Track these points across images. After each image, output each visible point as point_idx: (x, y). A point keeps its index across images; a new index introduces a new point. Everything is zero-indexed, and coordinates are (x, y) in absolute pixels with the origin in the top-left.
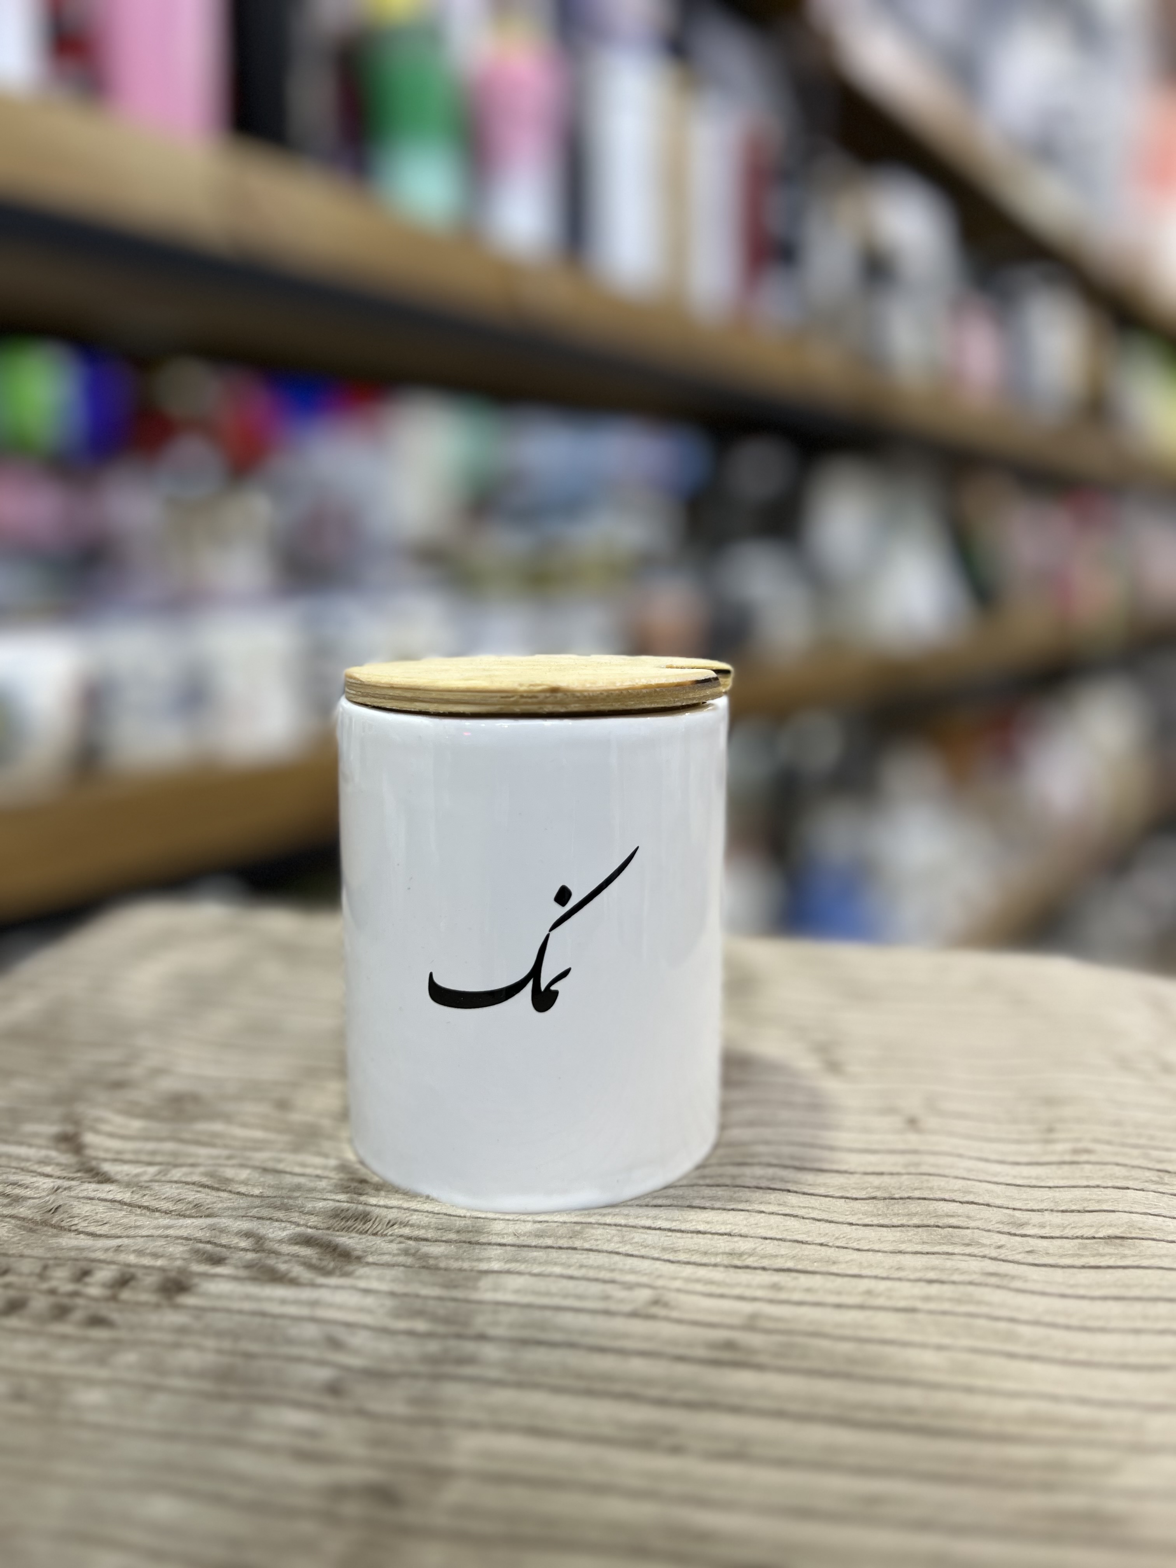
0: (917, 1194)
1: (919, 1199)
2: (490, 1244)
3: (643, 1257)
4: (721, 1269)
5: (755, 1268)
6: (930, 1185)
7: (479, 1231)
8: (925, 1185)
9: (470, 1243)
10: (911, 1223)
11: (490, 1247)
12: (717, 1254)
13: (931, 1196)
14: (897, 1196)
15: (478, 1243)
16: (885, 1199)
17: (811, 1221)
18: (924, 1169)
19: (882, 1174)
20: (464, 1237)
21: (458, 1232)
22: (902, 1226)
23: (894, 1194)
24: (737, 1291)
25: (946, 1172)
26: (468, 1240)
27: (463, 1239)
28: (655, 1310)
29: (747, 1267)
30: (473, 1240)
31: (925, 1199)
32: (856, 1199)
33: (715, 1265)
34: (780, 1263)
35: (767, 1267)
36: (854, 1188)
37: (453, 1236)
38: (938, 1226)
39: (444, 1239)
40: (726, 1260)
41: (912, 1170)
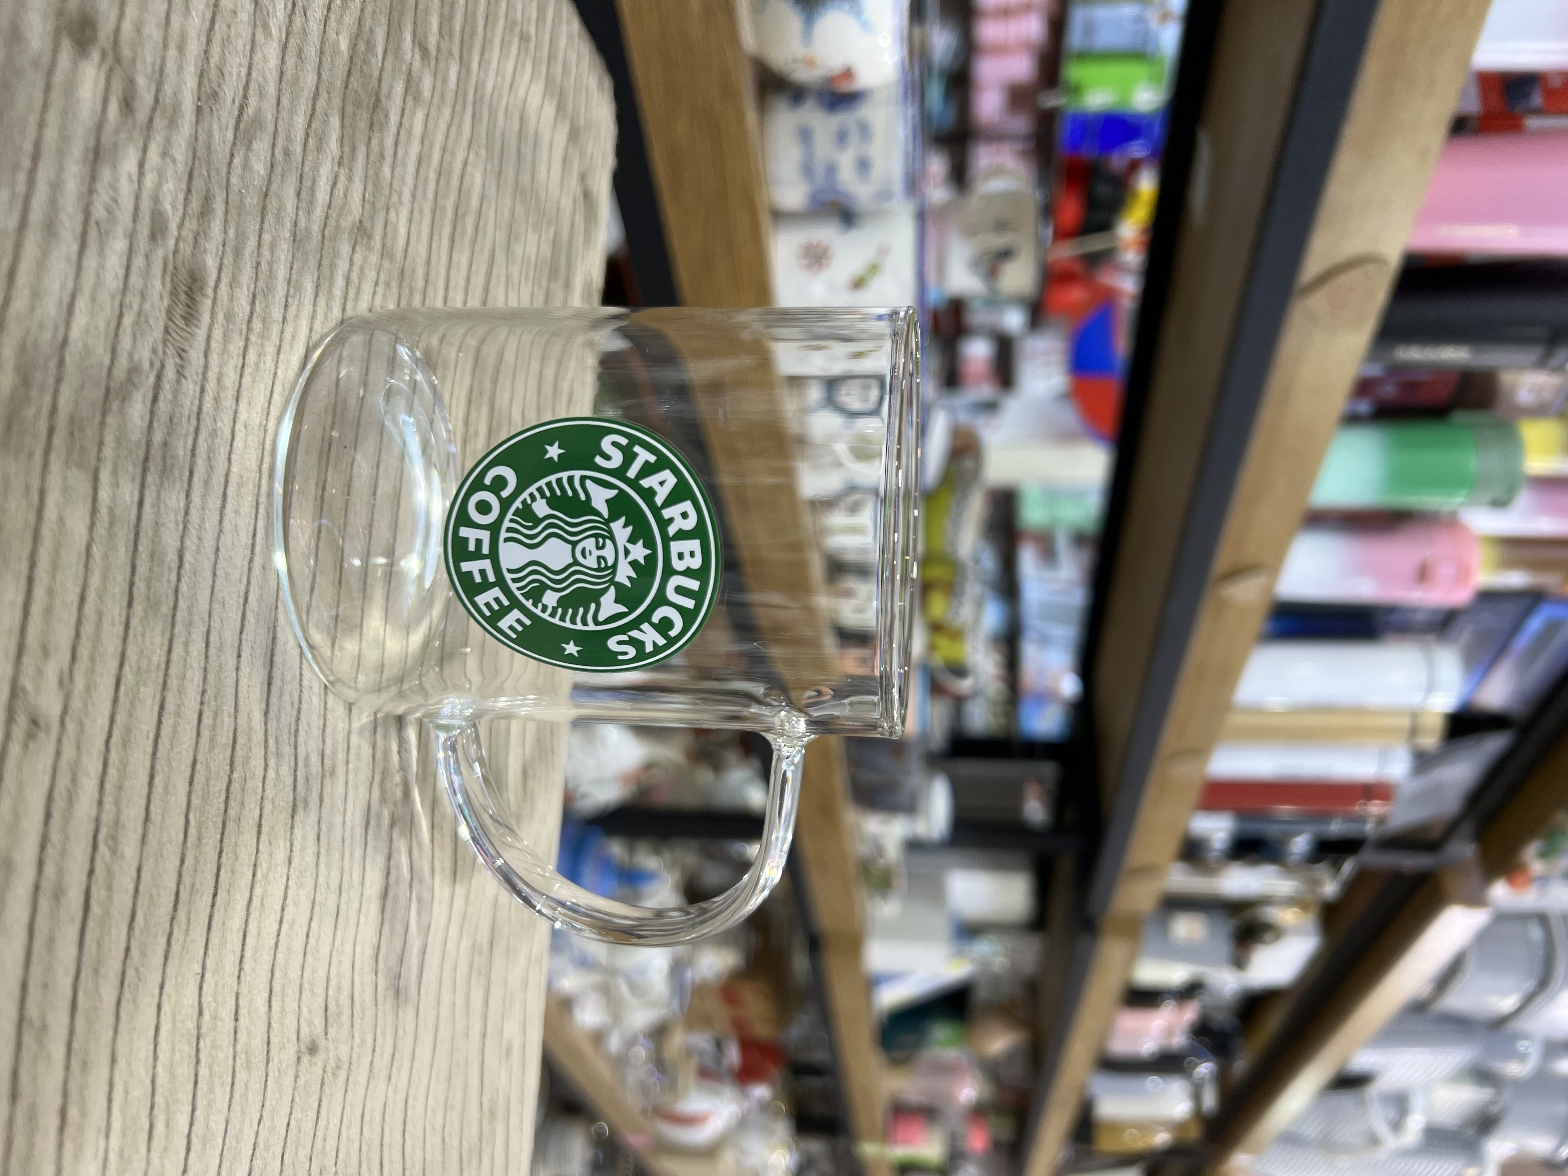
0: (203, 1072)
1: (196, 1075)
2: (143, 486)
3: (115, 700)
4: (94, 813)
5: (92, 860)
6: (217, 1088)
7: (165, 472)
8: (217, 1082)
9: (146, 460)
10: (160, 1069)
11: (137, 487)
12: (117, 803)
13: (199, 1093)
14: (202, 1044)
15: (145, 471)
16: (199, 1027)
17: (168, 930)
18: (241, 1075)
19: (236, 1020)
20: (156, 453)
21: (165, 444)
22: (156, 1058)
23: (204, 1041)
24: (55, 836)
25: (236, 1107)
26: (151, 458)
27: (153, 452)
28: (22, 720)
29: (95, 848)
30: (151, 464)
31: (196, 1083)
32: (201, 988)
33: (100, 803)
34: (98, 894)
35: (94, 878)
36: (216, 984)
37: (158, 437)
38: (152, 1108)
39: (155, 424)
40: (107, 818)
41: (241, 1060)
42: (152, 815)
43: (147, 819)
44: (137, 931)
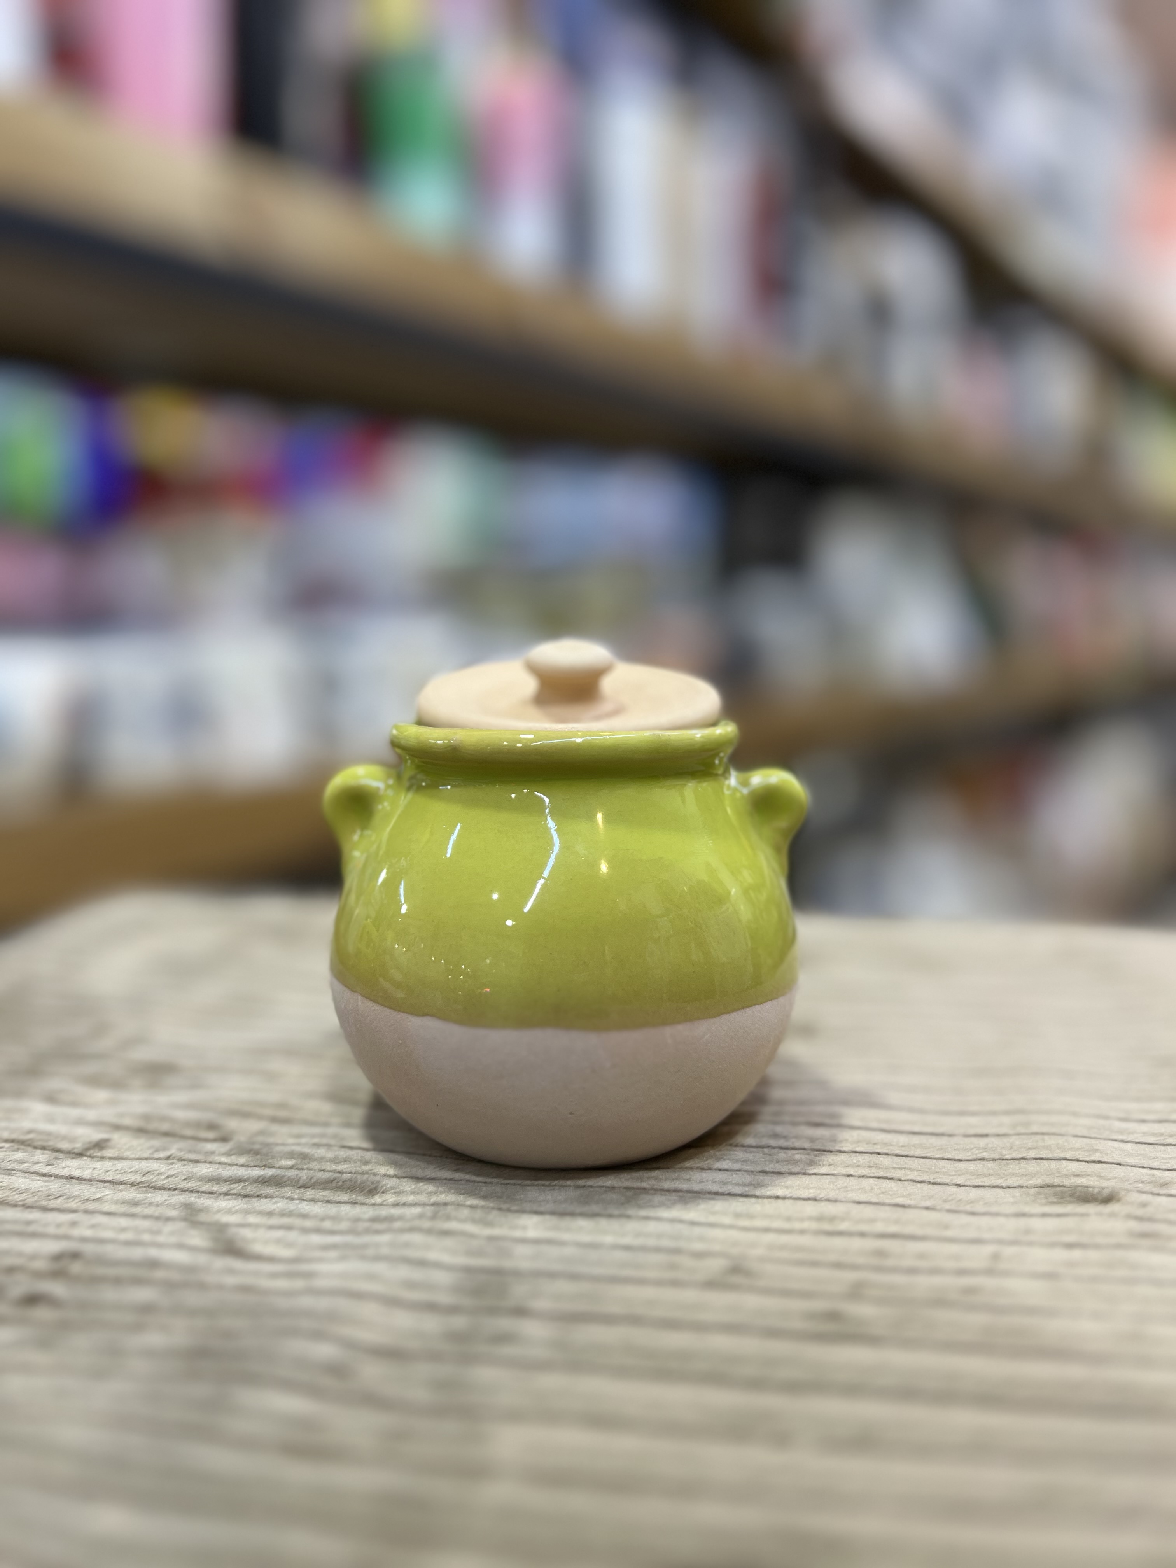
0: (1032, 1154)
1: (1036, 1159)
4: (810, 1235)
6: (1045, 1144)
8: (1041, 1144)
12: (802, 1220)
13: (1050, 1156)
14: (1008, 1157)
16: (994, 1160)
17: (910, 1183)
18: (1035, 1128)
23: (1005, 1155)
31: (1042, 1159)
32: (960, 1160)
40: (814, 1225)
41: (1021, 1129)
42: (811, 1196)
43: (815, 1199)
44: (912, 1202)
